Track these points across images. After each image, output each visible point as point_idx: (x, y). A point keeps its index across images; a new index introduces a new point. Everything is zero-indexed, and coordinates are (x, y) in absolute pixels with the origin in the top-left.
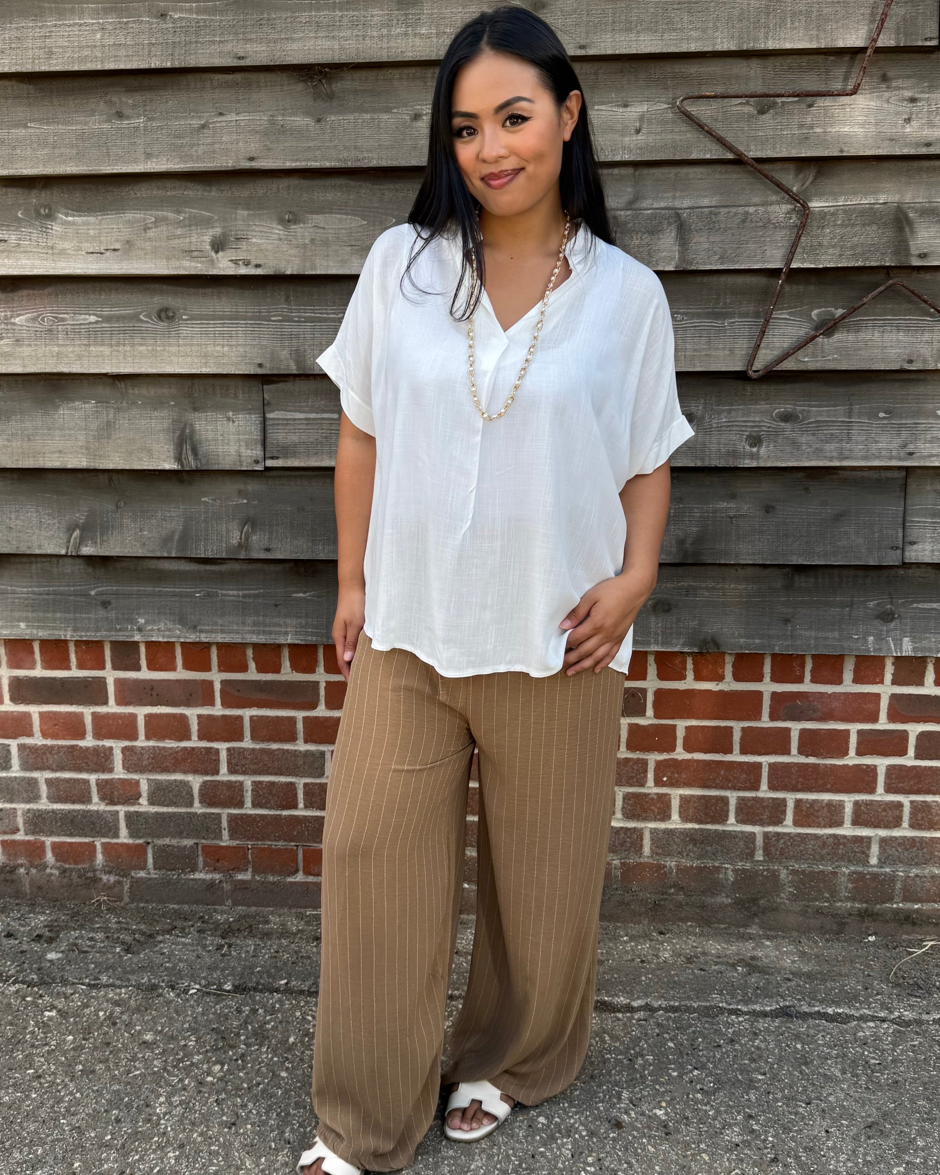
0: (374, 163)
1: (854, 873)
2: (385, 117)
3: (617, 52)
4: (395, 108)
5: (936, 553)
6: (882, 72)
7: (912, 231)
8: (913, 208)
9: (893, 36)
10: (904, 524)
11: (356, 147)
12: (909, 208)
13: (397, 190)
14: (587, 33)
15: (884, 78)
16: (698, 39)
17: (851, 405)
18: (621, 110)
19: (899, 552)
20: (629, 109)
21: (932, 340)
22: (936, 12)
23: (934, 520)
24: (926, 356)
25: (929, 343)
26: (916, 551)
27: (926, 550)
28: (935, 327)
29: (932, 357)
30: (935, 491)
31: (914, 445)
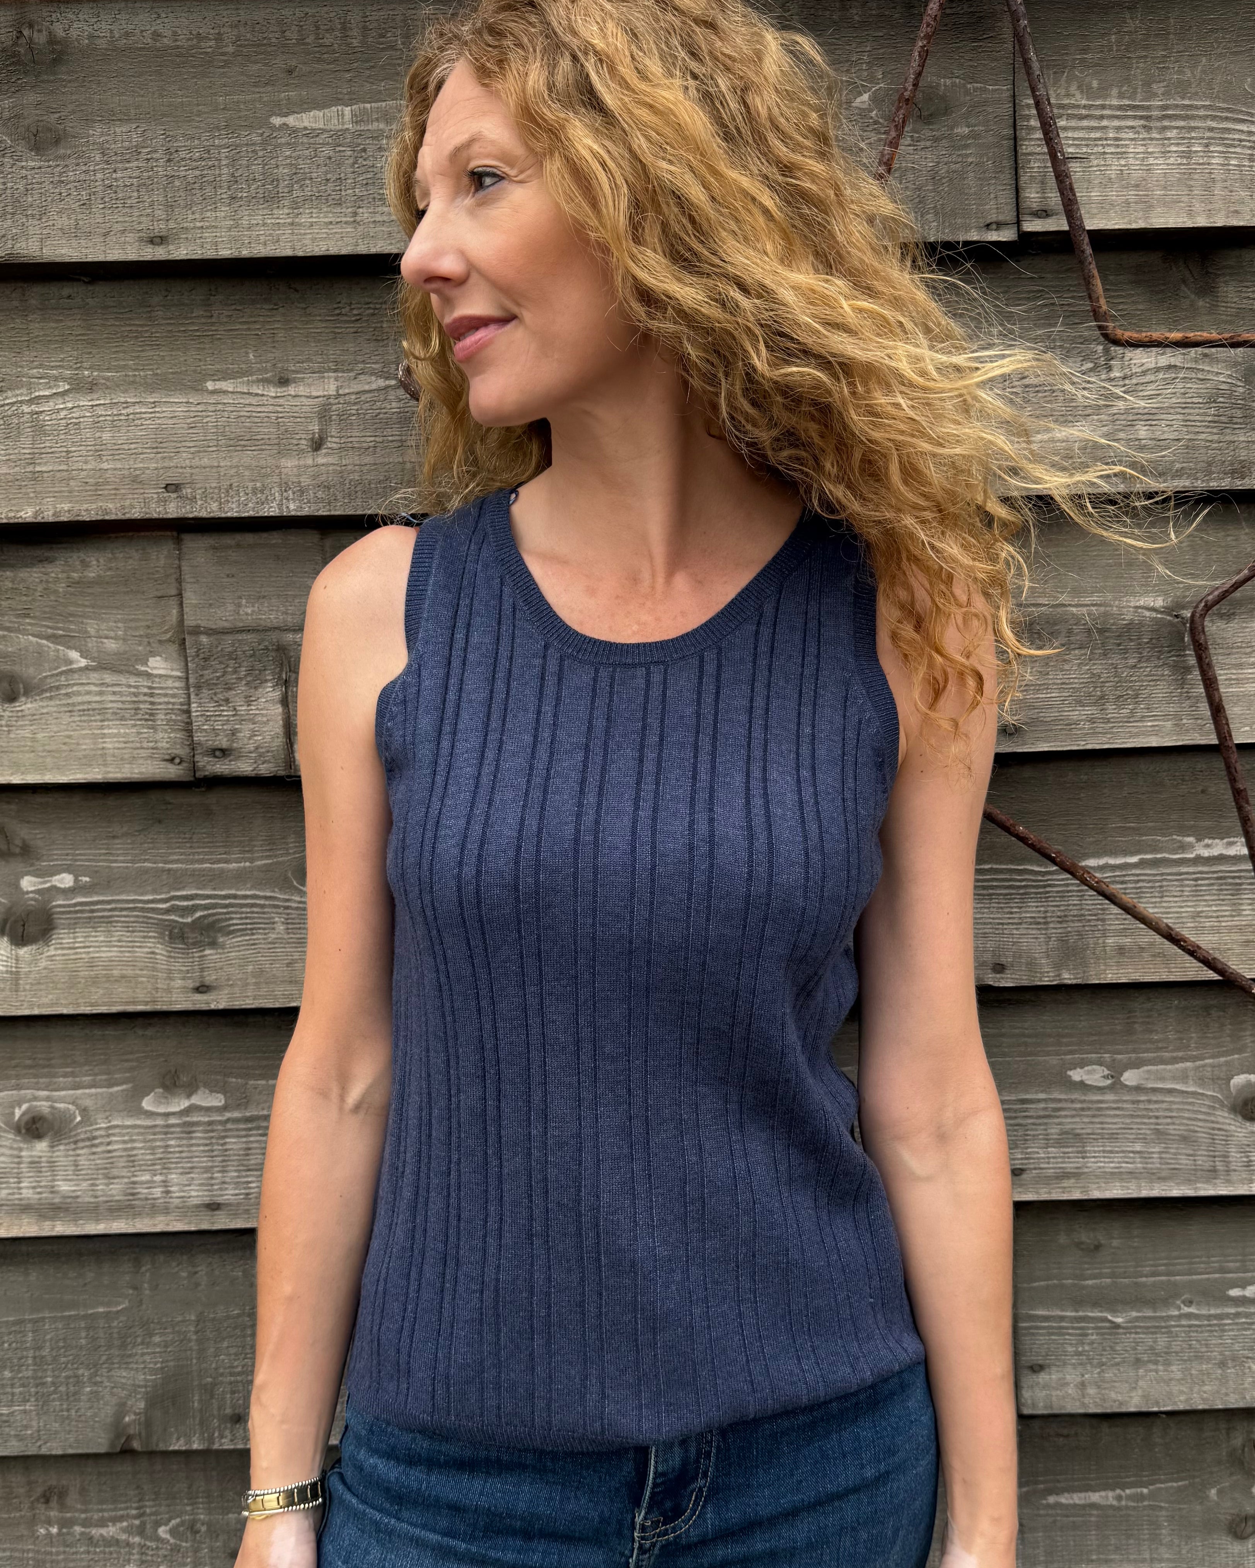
3: (245, 253)
14: (170, 207)
18: (272, 391)
20: (292, 390)
21: (1045, 918)
22: (1008, 163)
23: (1081, 1314)
24: (1035, 959)
25: (1039, 923)
26: (1046, 1386)
27: (1067, 1384)
28: (1050, 886)
29: (1048, 957)
30: (1079, 1245)
31: (1022, 1153)
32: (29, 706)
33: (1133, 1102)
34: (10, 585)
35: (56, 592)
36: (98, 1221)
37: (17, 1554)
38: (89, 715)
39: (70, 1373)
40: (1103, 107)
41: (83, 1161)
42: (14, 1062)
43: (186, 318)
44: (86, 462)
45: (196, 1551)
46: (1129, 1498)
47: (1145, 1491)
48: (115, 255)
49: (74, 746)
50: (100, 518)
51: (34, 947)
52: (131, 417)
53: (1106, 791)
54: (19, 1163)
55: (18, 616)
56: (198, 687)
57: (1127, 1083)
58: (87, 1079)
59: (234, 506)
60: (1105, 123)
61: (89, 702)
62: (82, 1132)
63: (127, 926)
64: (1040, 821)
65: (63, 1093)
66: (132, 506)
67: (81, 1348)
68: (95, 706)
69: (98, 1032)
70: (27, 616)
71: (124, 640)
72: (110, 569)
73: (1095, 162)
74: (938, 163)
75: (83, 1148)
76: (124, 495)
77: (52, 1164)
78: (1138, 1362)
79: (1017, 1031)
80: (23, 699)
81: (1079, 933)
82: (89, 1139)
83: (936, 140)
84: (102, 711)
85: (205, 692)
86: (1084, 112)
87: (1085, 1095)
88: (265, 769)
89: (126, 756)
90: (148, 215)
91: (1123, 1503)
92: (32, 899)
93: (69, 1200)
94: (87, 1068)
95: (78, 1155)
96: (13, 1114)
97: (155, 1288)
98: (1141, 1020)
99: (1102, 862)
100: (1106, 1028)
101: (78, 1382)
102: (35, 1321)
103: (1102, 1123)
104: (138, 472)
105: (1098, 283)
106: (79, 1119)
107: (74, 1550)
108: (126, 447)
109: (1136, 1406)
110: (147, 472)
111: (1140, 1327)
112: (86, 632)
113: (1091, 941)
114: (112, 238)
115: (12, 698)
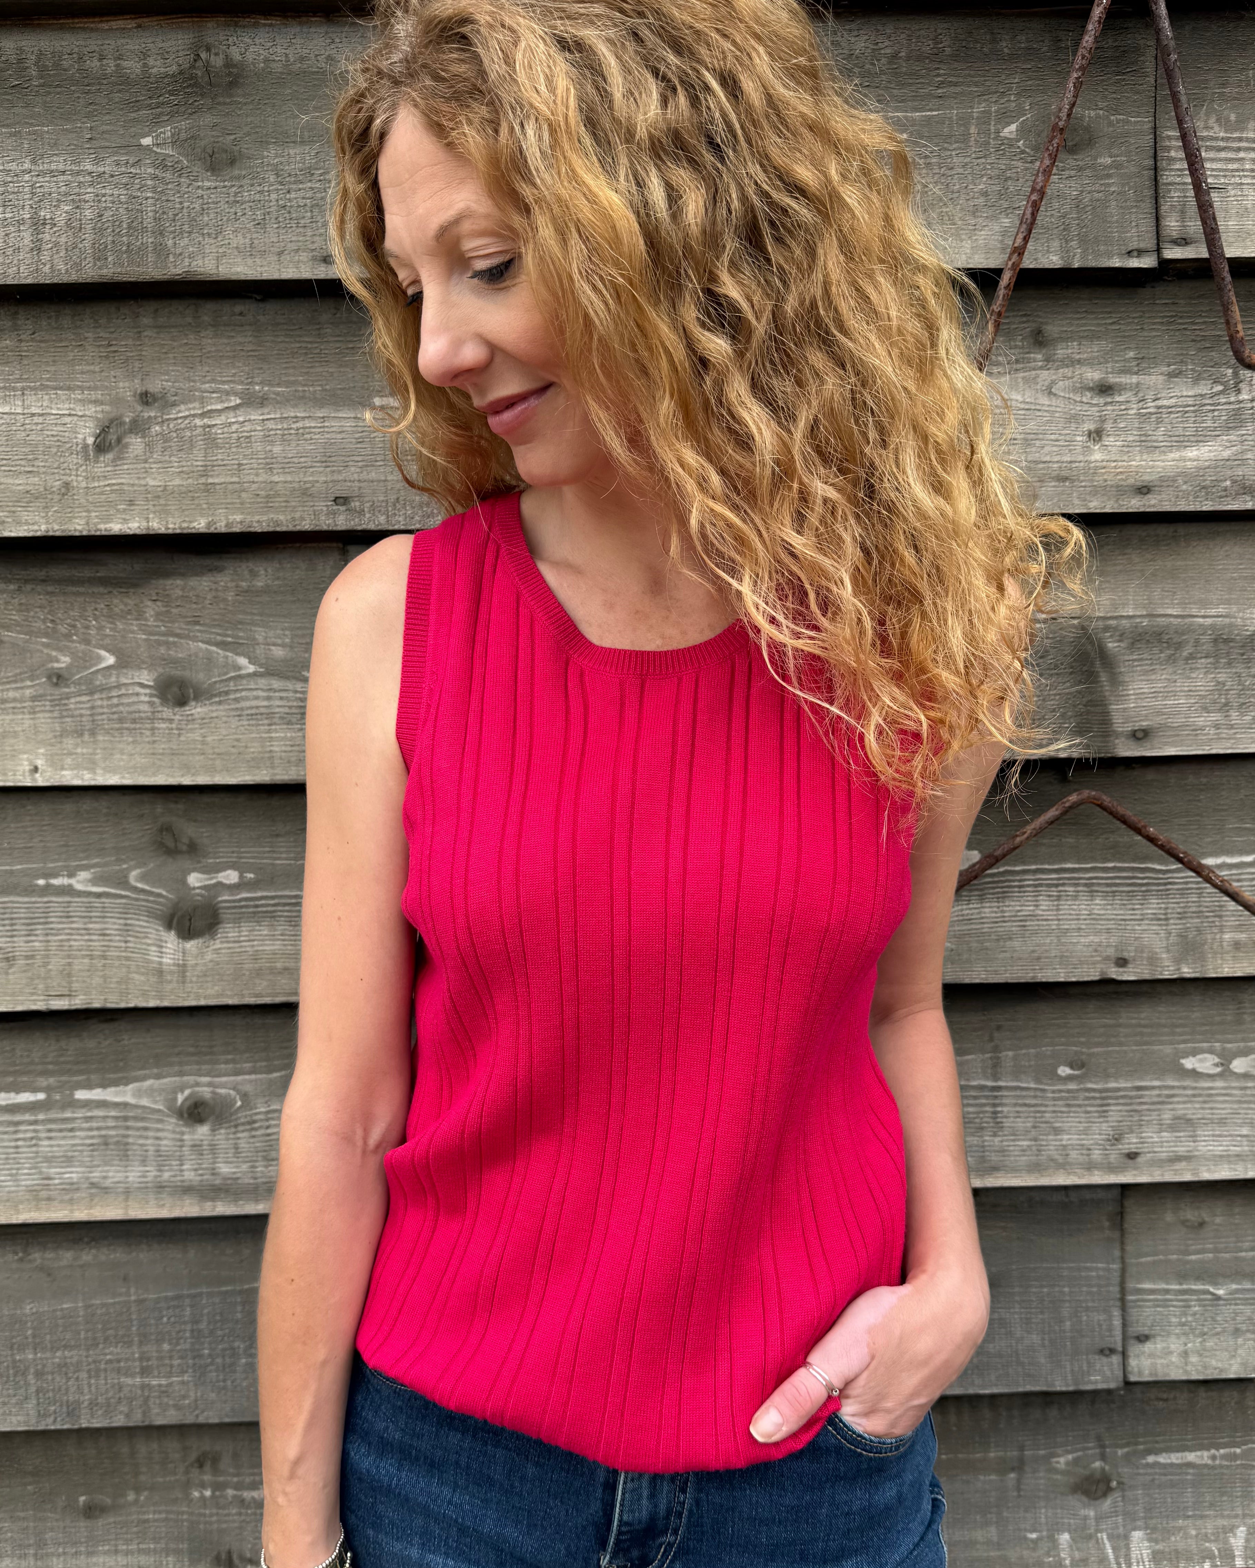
5: (1194, 1359)
6: (1034, 325)
7: (1115, 681)
8: (1116, 629)
9: (1056, 244)
10: (1123, 1300)
12: (1107, 629)
15: (1039, 340)
17: (996, 1049)
19: (1116, 1359)
21: (1165, 914)
22: (1149, 193)
23: (1185, 1287)
24: (1156, 953)
25: (1160, 919)
26: (1151, 1355)
27: (1171, 1353)
28: (1170, 883)
29: (1168, 951)
30: (1184, 1223)
31: (1137, 1137)
32: (199, 710)
33: (1242, 1088)
34: (180, 593)
35: (225, 600)
36: (257, 1201)
37: (172, 1516)
38: (257, 719)
39: (226, 1346)
40: (1240, 139)
41: (243, 1144)
42: (176, 1050)
43: (354, 335)
44: (257, 475)
46: (1223, 1457)
47: (1238, 1451)
48: (291, 274)
49: (241, 749)
50: (271, 529)
51: (201, 941)
52: (301, 431)
53: (1223, 793)
54: (181, 1146)
55: (188, 623)
57: (1236, 1070)
58: (248, 1065)
59: (401, 519)
60: (1242, 155)
61: (257, 707)
62: (242, 1117)
64: (1163, 821)
65: (224, 1079)
66: (302, 519)
67: (237, 1322)
68: (262, 710)
70: (197, 623)
71: (291, 647)
72: (278, 578)
73: (1232, 193)
74: (1082, 192)
75: (243, 1131)
76: (295, 507)
77: (213, 1148)
78: (1237, 1332)
79: (1134, 1021)
80: (193, 703)
81: (1199, 930)
82: (249, 1123)
83: (1080, 169)
84: (270, 715)
86: (1222, 144)
87: (1196, 1081)
89: (293, 759)
90: (321, 235)
91: (1217, 1462)
92: (198, 895)
93: (229, 1182)
94: (247, 1055)
95: (239, 1138)
96: (176, 1099)
98: (1249, 1011)
99: (1219, 860)
100: (1218, 1019)
101: (234, 1354)
102: (193, 1296)
103: (1212, 1109)
104: (308, 485)
105: (1235, 308)
106: (239, 1103)
107: (226, 1512)
108: (296, 460)
109: (1235, 1373)
110: (317, 485)
111: (1239, 1299)
112: (254, 639)
113: (1209, 936)
114: (286, 257)
115: (182, 702)
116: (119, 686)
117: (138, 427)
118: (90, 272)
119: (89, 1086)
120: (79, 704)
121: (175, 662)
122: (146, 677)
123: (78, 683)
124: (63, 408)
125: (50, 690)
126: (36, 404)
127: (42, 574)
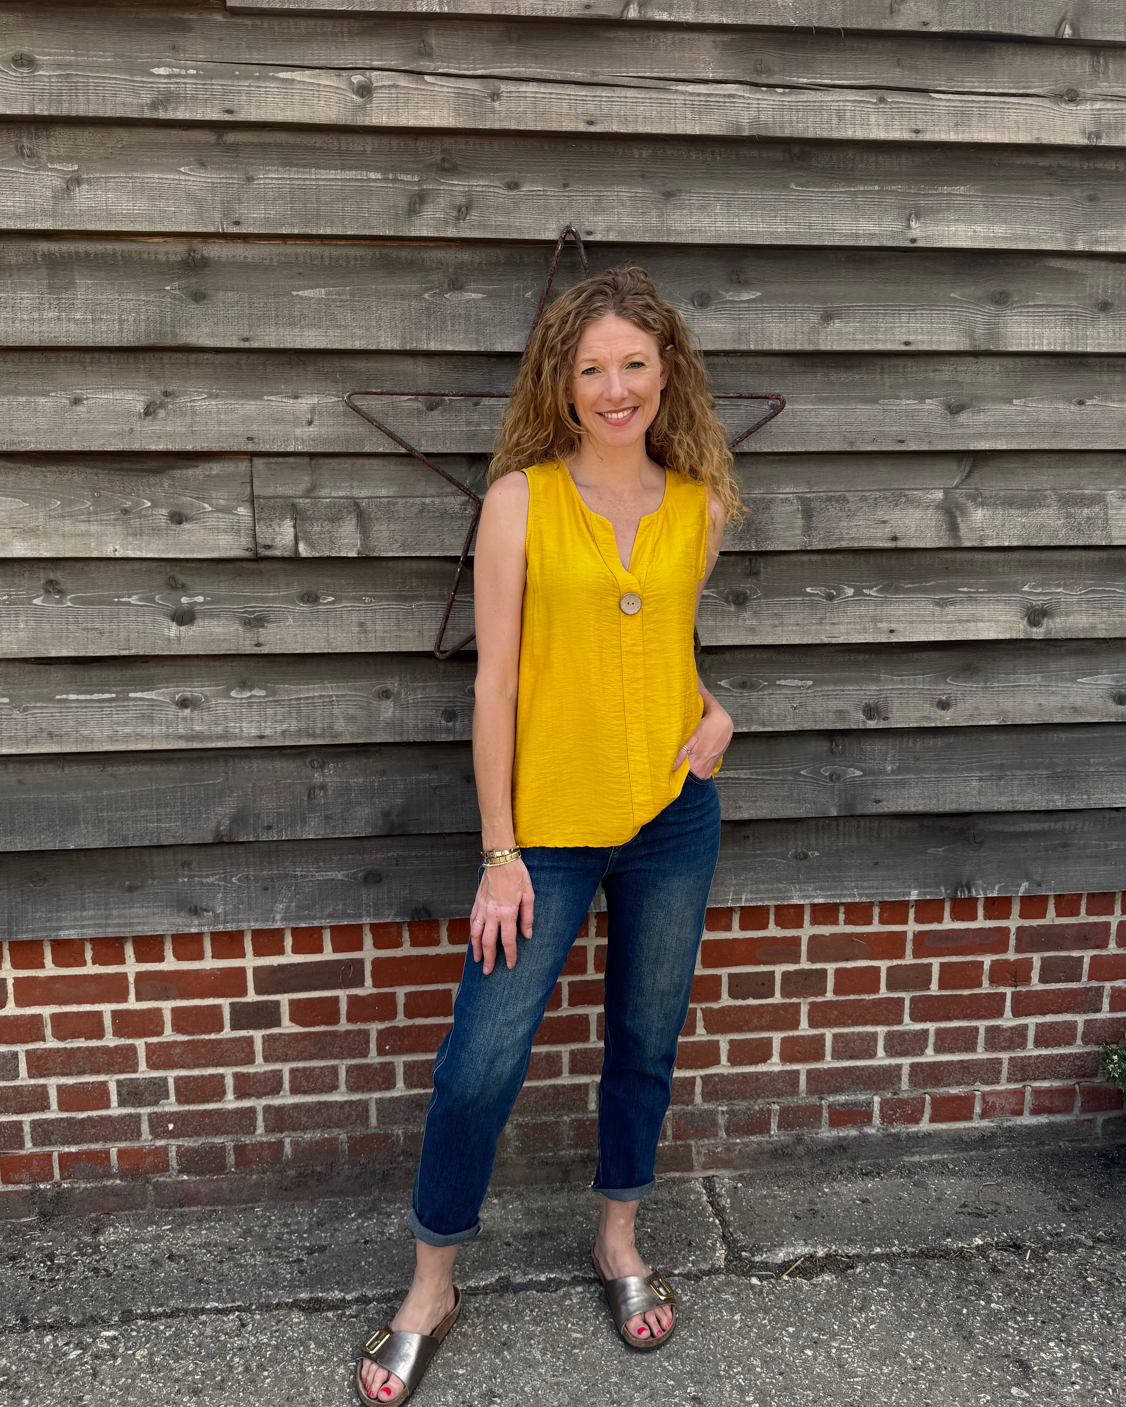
0: (32, 447)
1: (574, 1120)
2: (42, 400)
3: (282, 346)
4: (52, 391)
11: (11, 431)
13: (60, 473)
14: (250, 326)
16: (361, 337)
18: (291, 401)
20: (300, 401)
32: (187, 526)
34: (180, 476)
35: (199, 479)
36: (214, 743)
37: (169, 891)
38: (212, 530)
39: (197, 809)
41: (205, 717)
42: (175, 676)
43: (256, 369)
44: (214, 427)
45: (249, 887)
48: (228, 345)
49: (206, 543)
50: (221, 450)
51: (187, 626)
52: (232, 409)
54: (177, 718)
55: (183, 489)
56: (259, 520)
58: (207, 683)
59: (276, 446)
61: (213, 525)
62: (205, 705)
63: (227, 619)
65: (196, 689)
66: (233, 445)
67: (202, 798)
68: (215, 526)
69: (212, 663)
70: (186, 489)
71: (227, 500)
72: (222, 470)
75: (205, 712)
76: (230, 440)
77: (192, 719)
80: (185, 523)
82: (207, 708)
84: (218, 529)
85: (262, 522)
88: (286, 554)
89: (228, 548)
90: (241, 329)
92: (186, 607)
93: (199, 734)
94: (207, 678)
95: (203, 715)
96: (175, 697)
97: (234, 773)
101: (200, 813)
102: (181, 787)
104: (236, 432)
106: (203, 700)
107: (195, 889)
108: (231, 422)
110: (239, 432)
112: (211, 496)
114: (227, 338)
115: (180, 522)
116: (152, 515)
117: (162, 405)
118: (143, 342)
119: (136, 691)
120: (135, 522)
121: (178, 505)
122: (164, 511)
123: (135, 513)
124: (130, 397)
125: (122, 516)
126: (118, 395)
127: (118, 466)
